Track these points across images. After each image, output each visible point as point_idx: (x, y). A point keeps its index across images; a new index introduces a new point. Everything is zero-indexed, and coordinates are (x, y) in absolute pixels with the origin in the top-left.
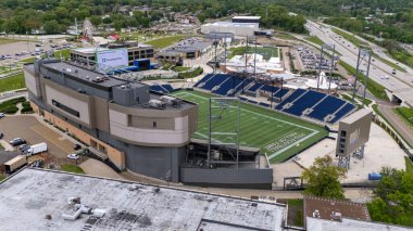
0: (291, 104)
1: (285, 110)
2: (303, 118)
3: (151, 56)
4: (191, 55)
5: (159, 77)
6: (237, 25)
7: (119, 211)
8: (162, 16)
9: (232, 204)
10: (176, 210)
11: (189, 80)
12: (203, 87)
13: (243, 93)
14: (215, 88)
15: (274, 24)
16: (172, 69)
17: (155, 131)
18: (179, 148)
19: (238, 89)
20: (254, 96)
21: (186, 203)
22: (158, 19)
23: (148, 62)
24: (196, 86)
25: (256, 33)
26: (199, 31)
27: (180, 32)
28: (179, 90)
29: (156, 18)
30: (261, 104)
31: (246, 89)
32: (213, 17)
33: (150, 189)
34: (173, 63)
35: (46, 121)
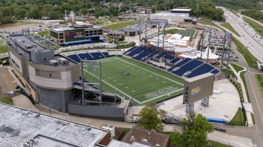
0: (179, 68)
1: (174, 72)
2: (183, 77)
3: (102, 34)
4: (132, 34)
5: (103, 48)
6: (174, 15)
7: (7, 126)
8: (129, 9)
9: (76, 128)
10: (39, 128)
11: (122, 50)
12: (128, 55)
13: (152, 59)
14: (135, 56)
15: (202, 14)
16: (115, 43)
17: (51, 79)
18: (65, 91)
19: (149, 57)
20: (158, 61)
21: (49, 125)
22: (125, 11)
23: (98, 38)
24: (124, 54)
25: (186, 21)
26: (148, 19)
27: (135, 19)
28: (113, 56)
29: (124, 10)
30: (160, 67)
31: (154, 57)
32: (162, 9)
33: (35, 115)
34: (117, 38)
35: (12, 71)
